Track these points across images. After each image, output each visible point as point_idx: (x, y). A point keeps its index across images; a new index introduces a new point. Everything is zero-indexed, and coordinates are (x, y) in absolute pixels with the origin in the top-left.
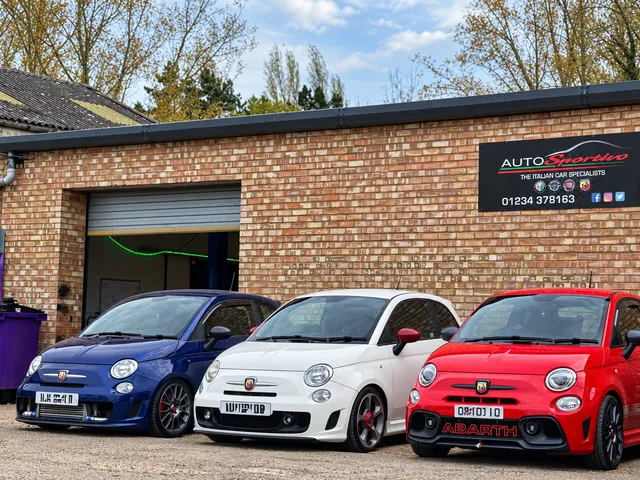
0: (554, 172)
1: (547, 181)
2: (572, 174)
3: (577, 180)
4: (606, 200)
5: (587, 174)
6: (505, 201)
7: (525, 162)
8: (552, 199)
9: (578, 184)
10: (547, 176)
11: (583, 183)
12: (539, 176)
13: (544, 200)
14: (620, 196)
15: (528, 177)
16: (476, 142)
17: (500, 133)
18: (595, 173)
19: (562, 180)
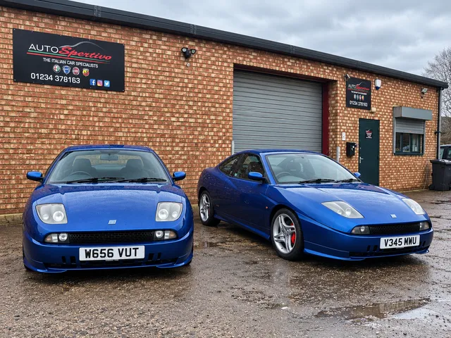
0: (67, 60)
1: (61, 65)
2: (78, 64)
3: (81, 68)
4: (99, 85)
5: (87, 65)
6: (33, 76)
7: (45, 48)
8: (66, 80)
9: (81, 71)
10: (61, 62)
11: (85, 71)
12: (57, 61)
13: (60, 78)
14: (107, 84)
15: (48, 60)
16: (11, 26)
17: (28, 23)
18: (92, 65)
19: (72, 67)
